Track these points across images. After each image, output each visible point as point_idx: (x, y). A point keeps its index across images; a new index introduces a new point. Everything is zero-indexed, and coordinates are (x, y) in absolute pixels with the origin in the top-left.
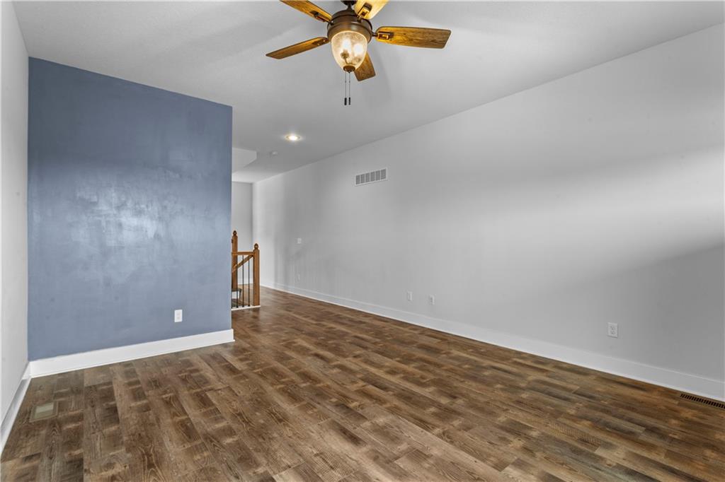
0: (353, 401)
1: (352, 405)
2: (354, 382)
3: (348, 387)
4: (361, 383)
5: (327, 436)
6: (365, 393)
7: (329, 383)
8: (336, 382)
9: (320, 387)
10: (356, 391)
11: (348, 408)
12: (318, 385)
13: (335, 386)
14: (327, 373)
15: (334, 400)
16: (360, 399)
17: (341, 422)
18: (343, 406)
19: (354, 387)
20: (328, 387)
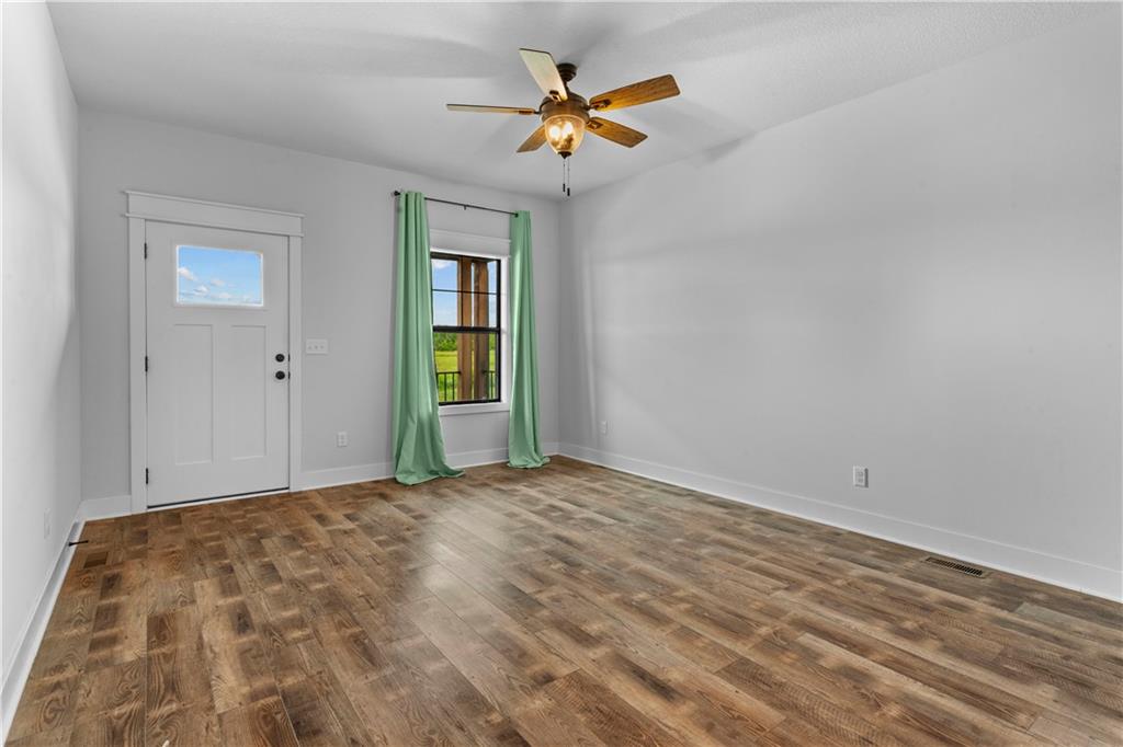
0: (558, 571)
1: (560, 565)
2: (556, 600)
3: (566, 591)
4: (543, 597)
5: (585, 540)
6: (540, 581)
7: (599, 598)
8: (588, 600)
9: (614, 591)
10: (553, 584)
11: (566, 562)
12: (617, 595)
13: (588, 593)
14: (610, 622)
15: (585, 572)
16: (548, 573)
17: (571, 549)
18: (572, 567)
19: (556, 591)
20: (600, 593)
